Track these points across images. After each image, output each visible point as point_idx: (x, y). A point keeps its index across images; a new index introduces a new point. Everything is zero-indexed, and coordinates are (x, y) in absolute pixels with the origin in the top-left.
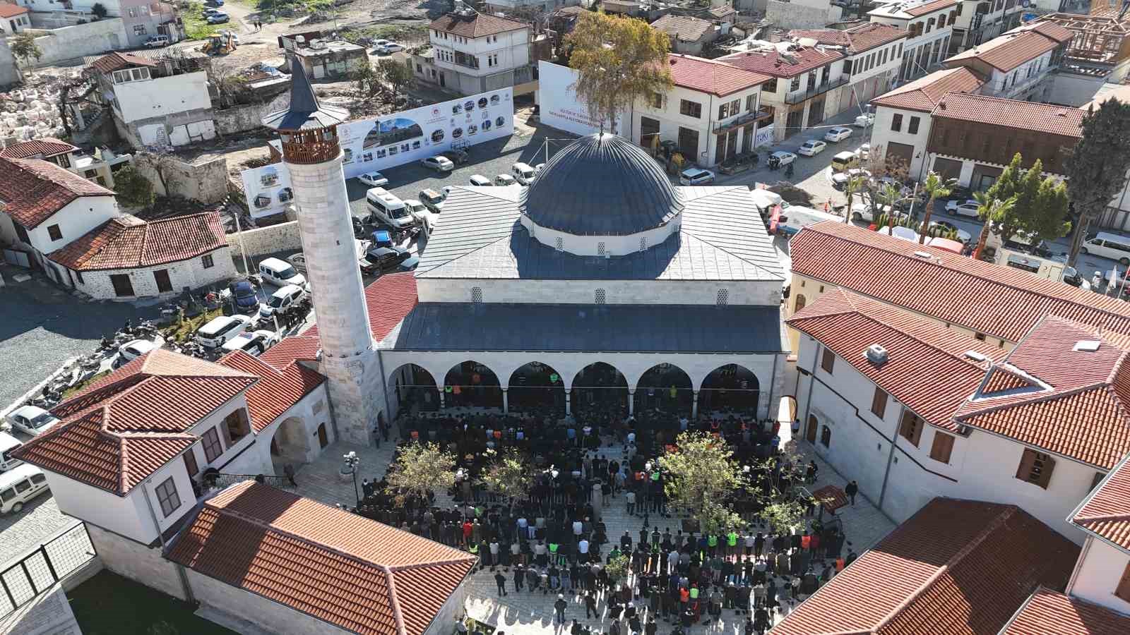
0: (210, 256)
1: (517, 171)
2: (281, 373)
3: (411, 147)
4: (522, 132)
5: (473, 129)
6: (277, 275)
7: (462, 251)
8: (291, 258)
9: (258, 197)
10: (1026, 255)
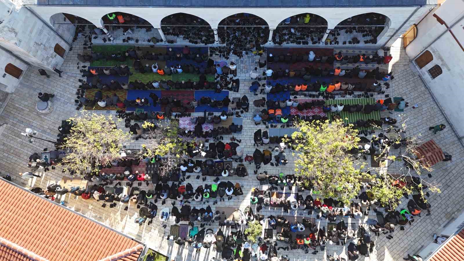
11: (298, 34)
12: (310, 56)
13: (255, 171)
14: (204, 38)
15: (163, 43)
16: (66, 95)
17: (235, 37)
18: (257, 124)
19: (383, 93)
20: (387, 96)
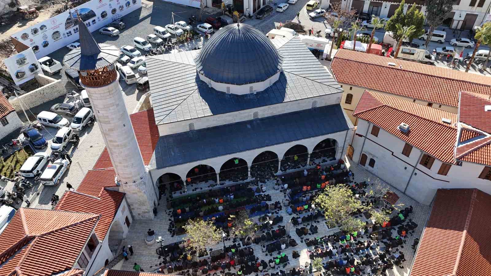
0: (5, 118)
1: (157, 31)
2: (100, 199)
3: (91, 23)
4: (147, 5)
5: (121, 7)
6: (50, 121)
7: (176, 103)
8: (53, 107)
9: (17, 73)
10: (409, 47)
11: (293, 164)
12: (305, 173)
13: (301, 241)
14: (241, 178)
15: (218, 186)
16: (162, 230)
17: (258, 174)
18: (290, 214)
19: (352, 182)
20: (355, 183)
